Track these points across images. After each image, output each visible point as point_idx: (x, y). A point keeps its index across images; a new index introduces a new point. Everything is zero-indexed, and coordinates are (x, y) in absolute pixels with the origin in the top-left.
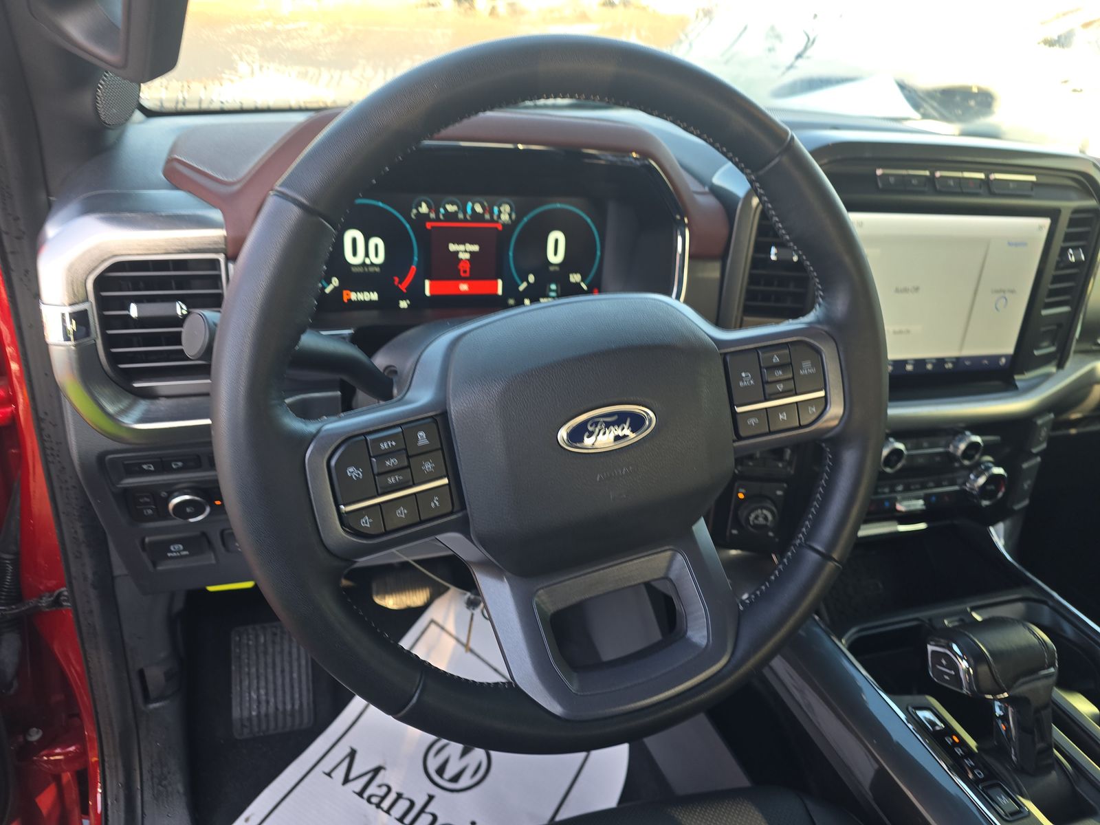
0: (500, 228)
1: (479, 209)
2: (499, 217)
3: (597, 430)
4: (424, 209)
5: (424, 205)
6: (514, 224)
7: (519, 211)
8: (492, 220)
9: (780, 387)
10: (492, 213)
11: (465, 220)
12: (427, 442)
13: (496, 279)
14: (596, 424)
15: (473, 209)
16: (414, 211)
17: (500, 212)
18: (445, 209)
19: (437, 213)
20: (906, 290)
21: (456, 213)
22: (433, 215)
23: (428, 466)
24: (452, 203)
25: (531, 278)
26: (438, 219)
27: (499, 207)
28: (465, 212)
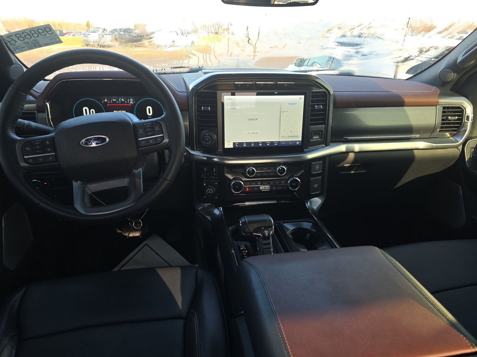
0: (130, 105)
1: (123, 100)
2: (129, 102)
3: (92, 141)
4: (106, 100)
6: (135, 104)
7: (136, 101)
8: (127, 103)
9: (150, 133)
10: (127, 101)
11: (119, 103)
12: (49, 144)
14: (91, 140)
15: (121, 100)
16: (103, 101)
18: (113, 100)
19: (110, 101)
20: (252, 119)
21: (116, 101)
22: (109, 102)
23: (49, 149)
24: (115, 98)
27: (129, 99)
28: (119, 101)
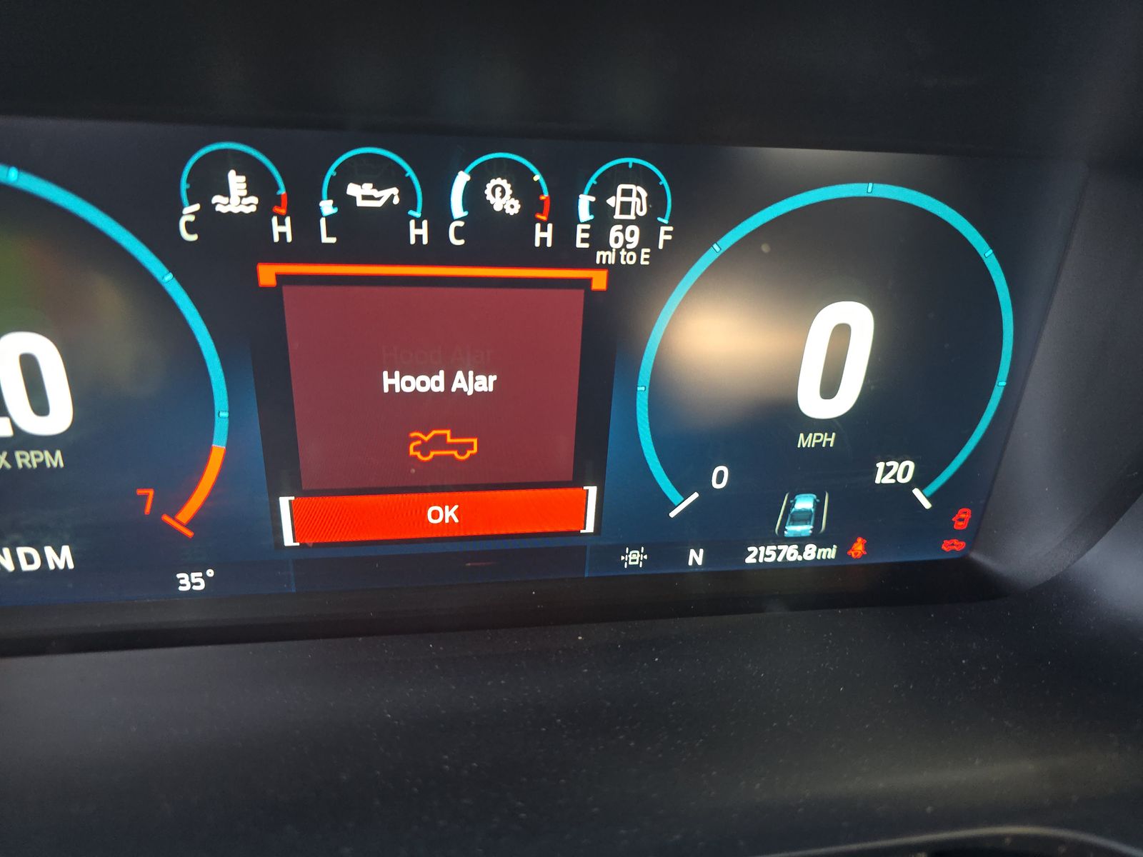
1: (502, 199)
2: (599, 237)
4: (237, 198)
5: (237, 182)
8: (563, 253)
10: (565, 220)
11: (438, 251)
13: (578, 481)
16: (189, 212)
17: (602, 217)
18: (345, 202)
19: (306, 218)
21: (394, 217)
22: (282, 229)
24: (382, 174)
25: (720, 477)
26: (305, 247)
27: (603, 190)
28: (438, 214)
